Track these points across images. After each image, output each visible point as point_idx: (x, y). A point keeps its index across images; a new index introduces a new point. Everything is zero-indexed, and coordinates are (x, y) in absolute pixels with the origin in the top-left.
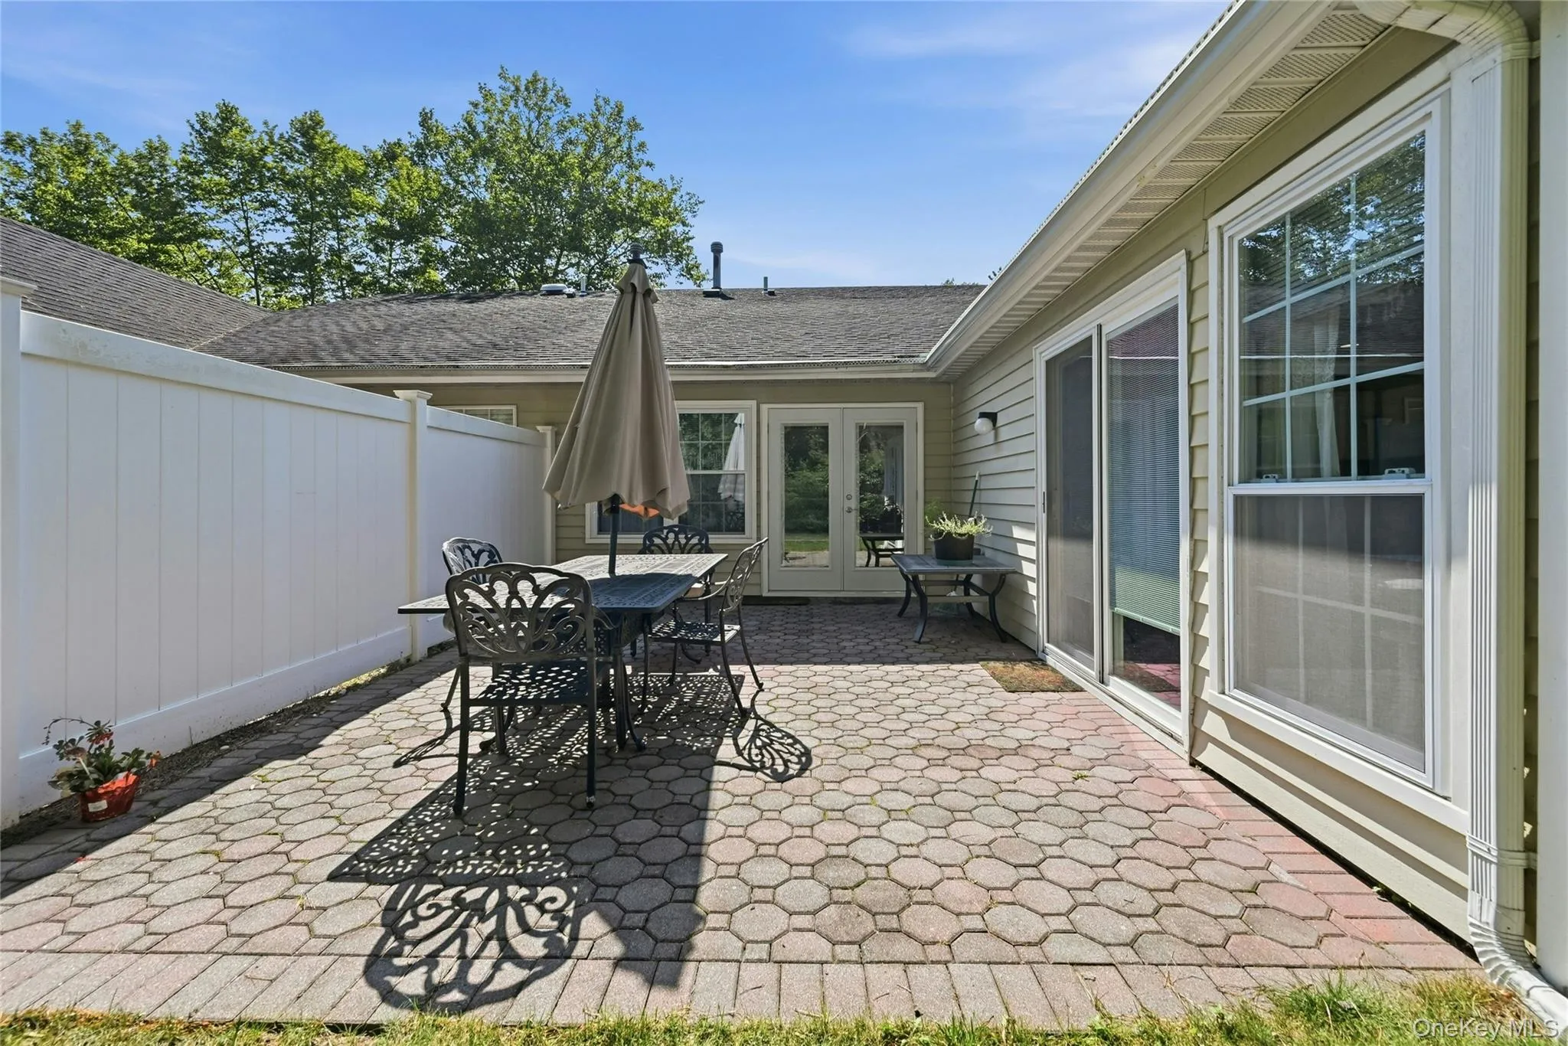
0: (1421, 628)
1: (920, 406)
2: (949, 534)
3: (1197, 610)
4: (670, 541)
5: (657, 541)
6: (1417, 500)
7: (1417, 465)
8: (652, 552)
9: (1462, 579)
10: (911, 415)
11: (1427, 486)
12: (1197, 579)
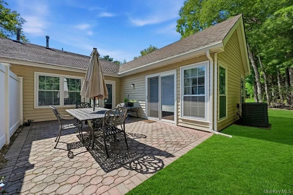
0: (204, 107)
1: (115, 82)
2: (132, 103)
3: (178, 109)
4: (82, 106)
5: (79, 106)
6: (204, 97)
7: (204, 93)
8: (78, 108)
9: (208, 103)
10: (113, 83)
11: (205, 95)
12: (178, 105)
